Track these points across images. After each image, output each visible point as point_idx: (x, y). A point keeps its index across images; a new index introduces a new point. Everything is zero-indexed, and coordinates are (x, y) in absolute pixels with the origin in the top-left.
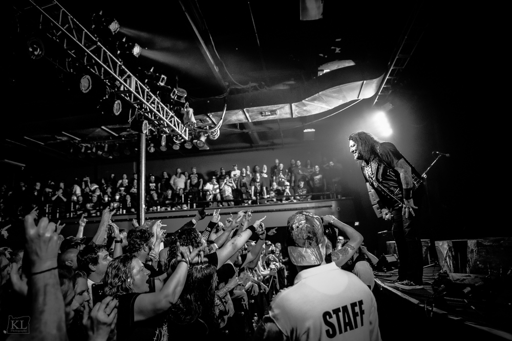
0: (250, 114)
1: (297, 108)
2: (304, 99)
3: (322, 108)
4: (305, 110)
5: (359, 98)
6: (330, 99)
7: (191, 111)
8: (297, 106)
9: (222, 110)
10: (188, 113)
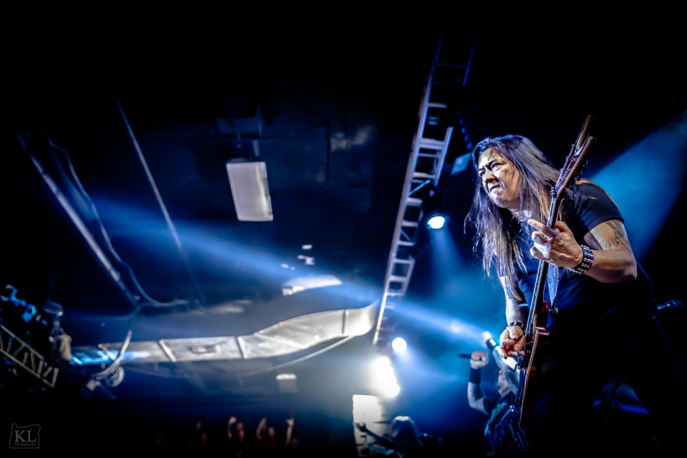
0: (173, 349)
1: (248, 344)
2: (257, 331)
3: (289, 346)
4: (262, 349)
5: (345, 335)
6: (298, 333)
7: (66, 340)
8: (247, 341)
9: (123, 341)
10: (59, 343)
